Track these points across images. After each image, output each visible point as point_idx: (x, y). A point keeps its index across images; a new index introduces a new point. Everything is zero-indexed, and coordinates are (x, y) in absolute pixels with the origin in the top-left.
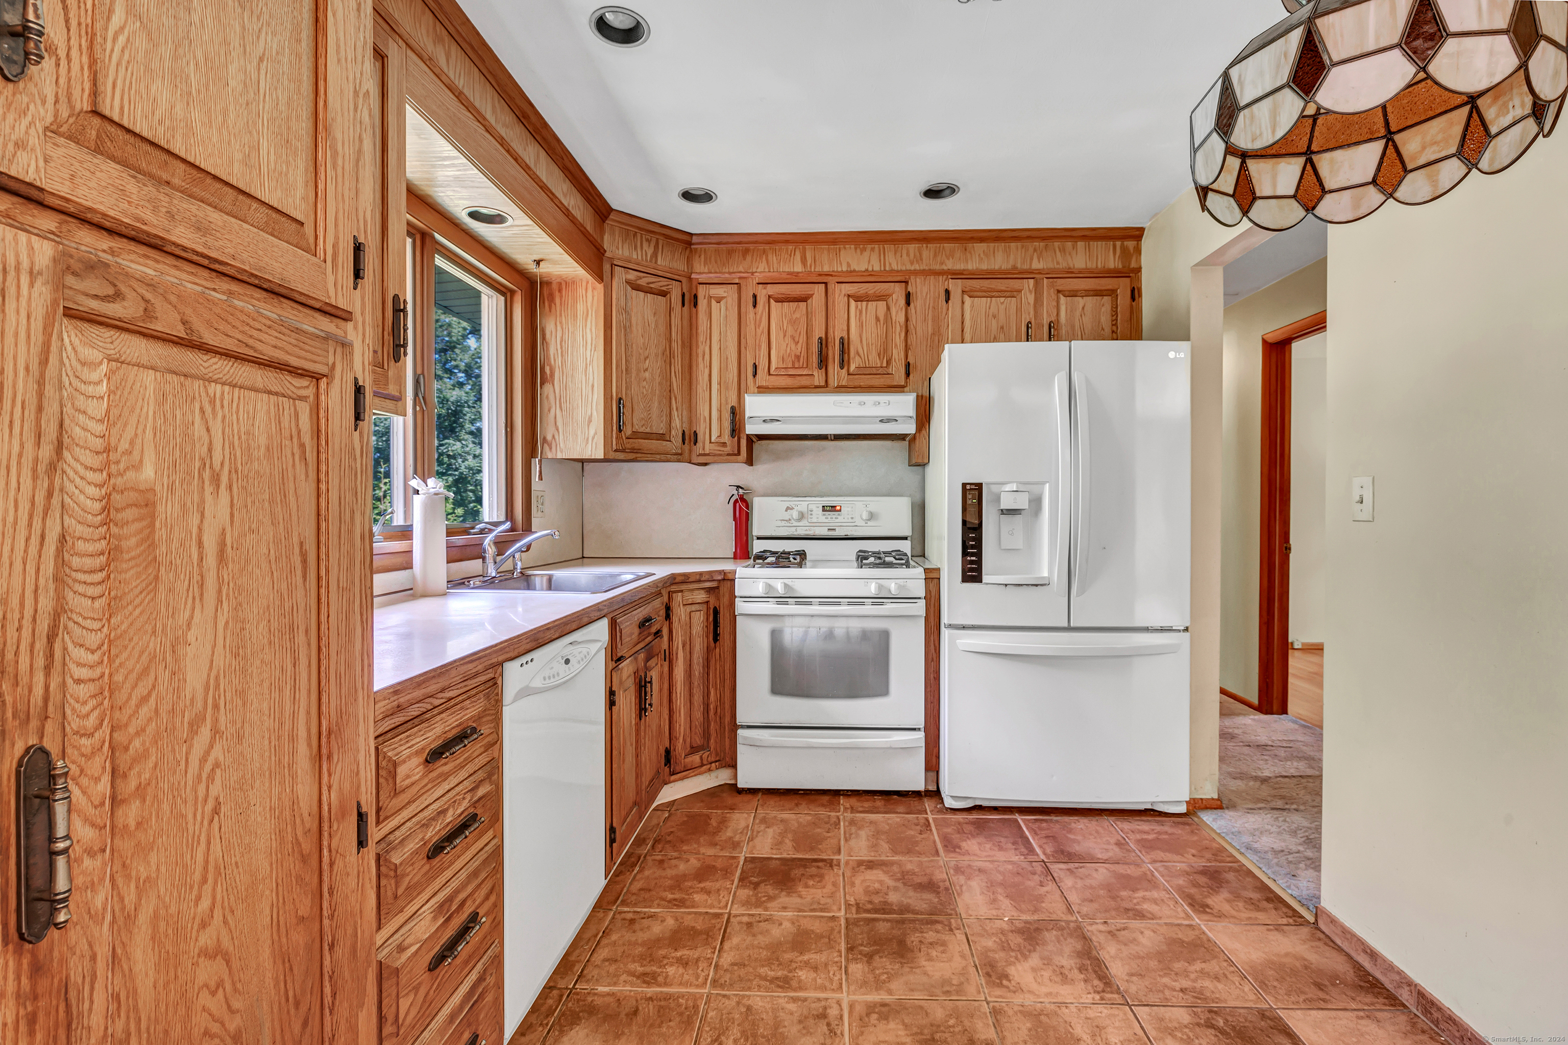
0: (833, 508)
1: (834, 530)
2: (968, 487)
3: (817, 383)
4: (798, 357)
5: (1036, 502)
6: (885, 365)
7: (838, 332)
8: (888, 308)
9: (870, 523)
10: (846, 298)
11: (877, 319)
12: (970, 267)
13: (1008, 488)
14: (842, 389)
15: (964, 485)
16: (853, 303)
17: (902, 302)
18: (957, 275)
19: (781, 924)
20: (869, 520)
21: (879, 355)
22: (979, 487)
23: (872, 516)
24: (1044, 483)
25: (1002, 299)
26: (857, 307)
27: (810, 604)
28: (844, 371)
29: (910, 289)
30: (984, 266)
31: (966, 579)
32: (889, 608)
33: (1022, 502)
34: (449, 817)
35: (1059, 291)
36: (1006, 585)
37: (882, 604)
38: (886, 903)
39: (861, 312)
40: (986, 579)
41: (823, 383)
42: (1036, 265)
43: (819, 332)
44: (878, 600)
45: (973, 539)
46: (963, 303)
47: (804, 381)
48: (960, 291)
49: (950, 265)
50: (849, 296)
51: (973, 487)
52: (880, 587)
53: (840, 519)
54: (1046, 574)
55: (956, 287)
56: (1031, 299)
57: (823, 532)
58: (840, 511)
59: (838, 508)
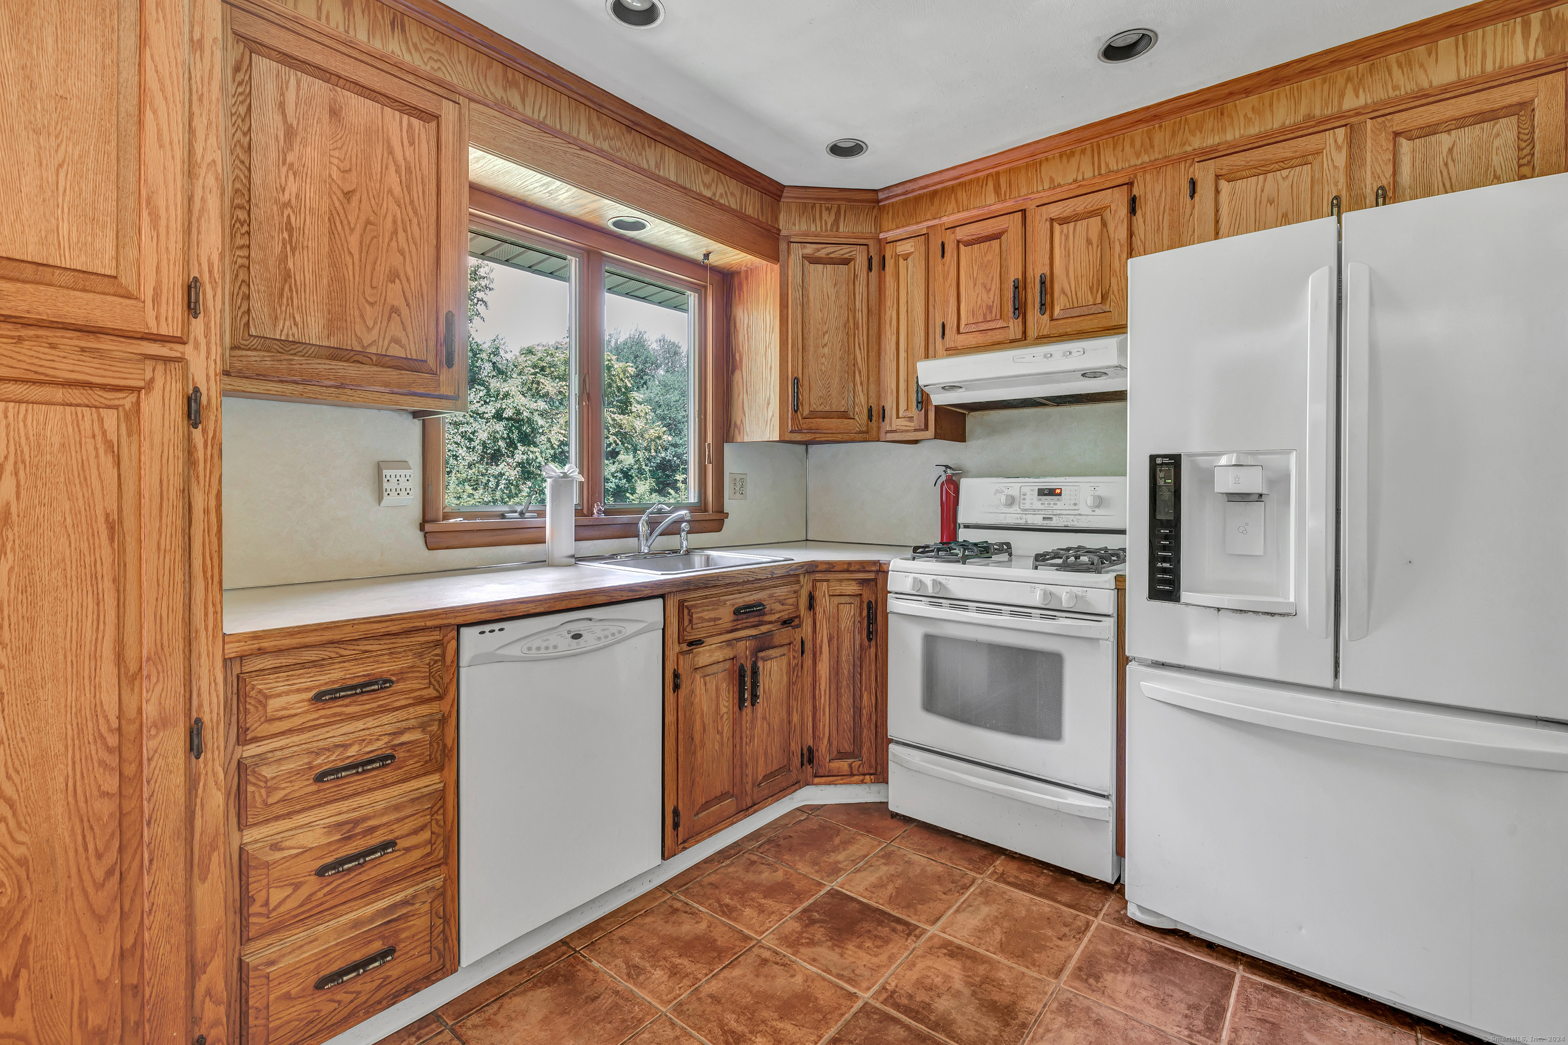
0: (1051, 492)
1: (1051, 519)
2: (1159, 461)
3: (1012, 337)
4: (990, 308)
5: (1280, 481)
6: (1099, 300)
7: (1038, 268)
8: (1104, 224)
9: (1098, 511)
10: (1048, 224)
11: (1089, 242)
12: (1229, 137)
13: (1224, 460)
14: (1043, 339)
15: (1153, 458)
16: (1057, 227)
17: (1123, 211)
18: (1207, 155)
19: (793, 976)
20: (1098, 507)
21: (1091, 289)
22: (1175, 460)
23: (1100, 502)
24: (1288, 452)
25: (1285, 173)
26: (1062, 232)
27: (965, 608)
28: (1046, 317)
29: (1135, 192)
30: (1254, 130)
31: (1154, 594)
32: (1064, 623)
33: (1252, 482)
34: (352, 751)
35: (1397, 134)
36: (1219, 609)
37: (1053, 618)
38: (927, 1006)
39: (1067, 237)
40: (1185, 596)
41: (1019, 336)
42: (1350, 102)
43: (1015, 273)
44: (1050, 611)
45: (1166, 537)
46: (1217, 192)
47: (998, 336)
48: (1211, 177)
49: (1197, 142)
50: (1052, 220)
51: (1166, 460)
52: (1047, 595)
53: (1060, 505)
54: (1292, 599)
55: (1204, 174)
56: (1341, 159)
57: (1037, 521)
58: (1060, 494)
59: (1058, 491)
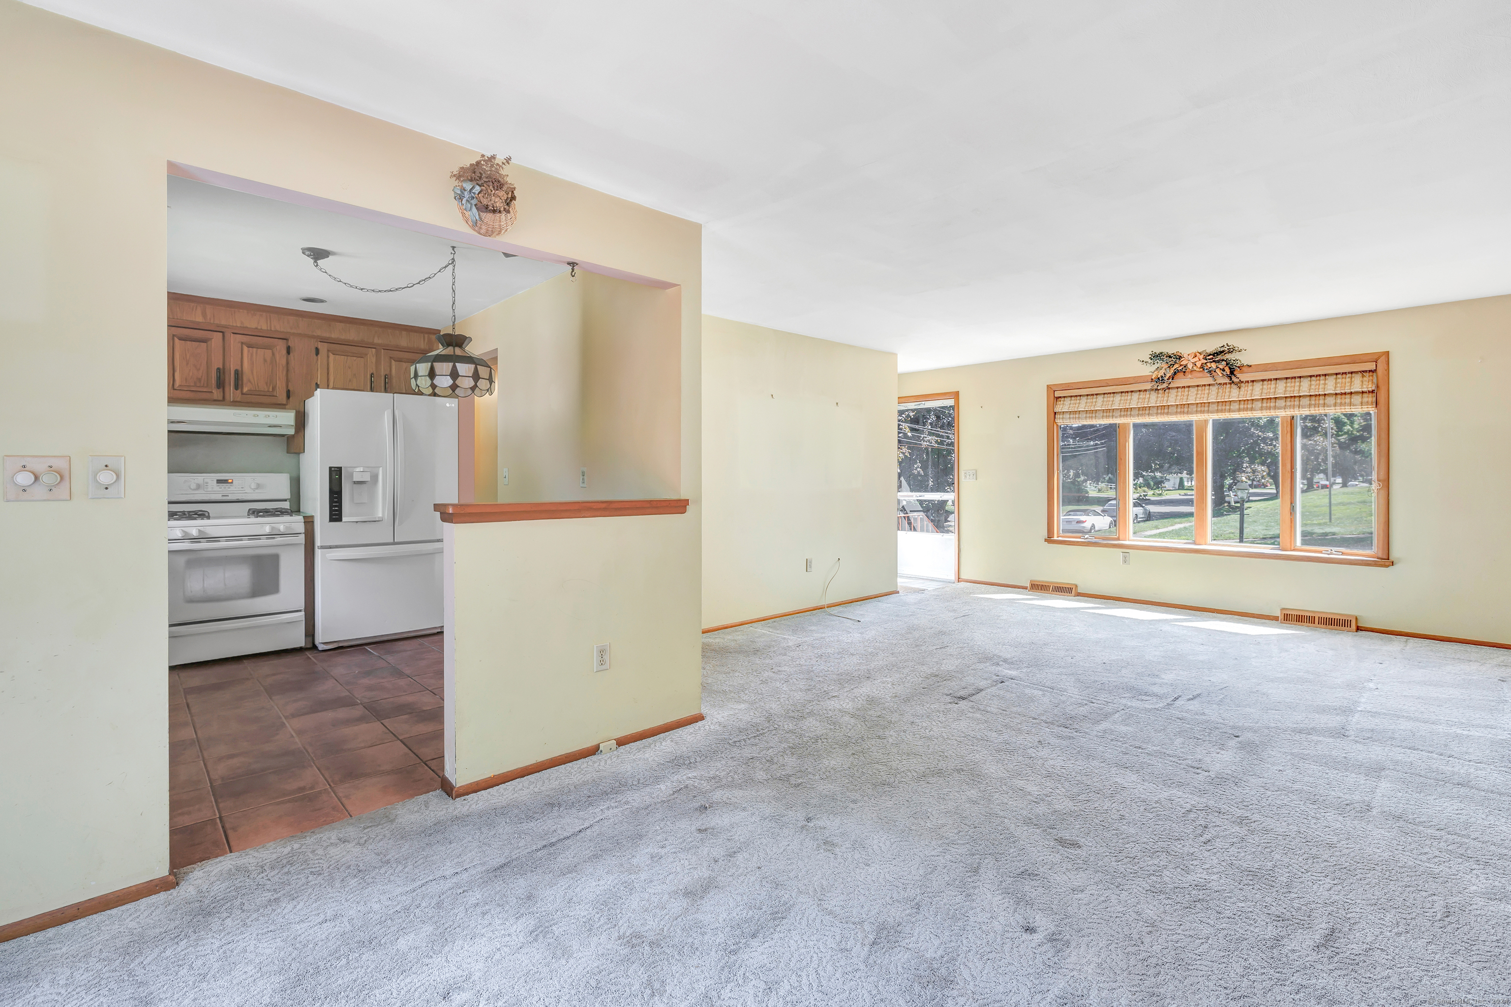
0: (225, 481)
1: (228, 496)
2: (333, 469)
3: (215, 398)
4: (200, 380)
5: (375, 478)
6: (271, 390)
7: (233, 366)
8: (273, 354)
9: (257, 491)
10: (240, 345)
11: (265, 361)
12: (333, 336)
13: (358, 470)
14: (236, 404)
15: (330, 468)
16: (245, 349)
17: (284, 352)
18: (323, 340)
20: (257, 489)
21: (266, 383)
22: (339, 470)
23: (259, 486)
24: (380, 467)
25: (355, 358)
26: (249, 351)
27: (219, 541)
28: (239, 391)
29: (290, 344)
30: (343, 337)
31: (332, 519)
32: (279, 540)
33: (366, 477)
35: (391, 358)
36: (357, 522)
37: (274, 538)
39: (252, 355)
40: (344, 519)
41: (221, 398)
42: (377, 341)
43: (217, 363)
44: (271, 536)
45: (336, 498)
46: (328, 357)
47: (204, 396)
48: (326, 350)
49: (318, 333)
50: (242, 343)
51: (336, 469)
52: (273, 528)
53: (232, 488)
54: (381, 515)
55: (323, 348)
56: (374, 360)
57: (219, 497)
58: (232, 483)
59: (230, 481)
